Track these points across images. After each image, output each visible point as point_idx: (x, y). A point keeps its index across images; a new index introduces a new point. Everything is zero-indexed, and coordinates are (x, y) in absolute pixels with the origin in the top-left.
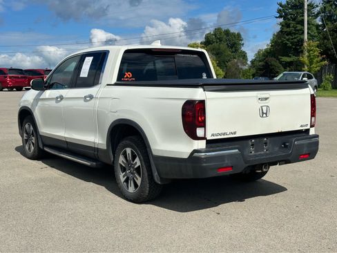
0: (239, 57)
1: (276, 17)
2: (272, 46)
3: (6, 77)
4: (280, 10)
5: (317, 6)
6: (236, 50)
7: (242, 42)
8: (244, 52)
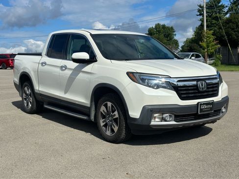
0: (173, 43)
1: (197, 15)
2: (195, 35)
3: (9, 60)
4: (200, 10)
5: (227, 7)
6: (170, 39)
7: (175, 33)
8: (176, 40)
